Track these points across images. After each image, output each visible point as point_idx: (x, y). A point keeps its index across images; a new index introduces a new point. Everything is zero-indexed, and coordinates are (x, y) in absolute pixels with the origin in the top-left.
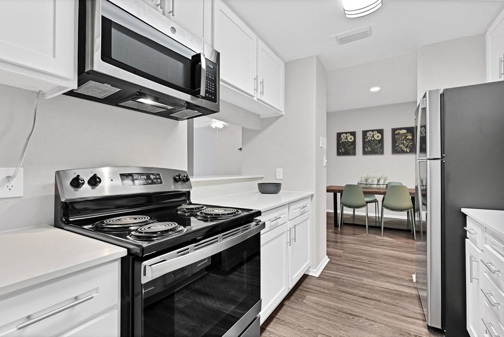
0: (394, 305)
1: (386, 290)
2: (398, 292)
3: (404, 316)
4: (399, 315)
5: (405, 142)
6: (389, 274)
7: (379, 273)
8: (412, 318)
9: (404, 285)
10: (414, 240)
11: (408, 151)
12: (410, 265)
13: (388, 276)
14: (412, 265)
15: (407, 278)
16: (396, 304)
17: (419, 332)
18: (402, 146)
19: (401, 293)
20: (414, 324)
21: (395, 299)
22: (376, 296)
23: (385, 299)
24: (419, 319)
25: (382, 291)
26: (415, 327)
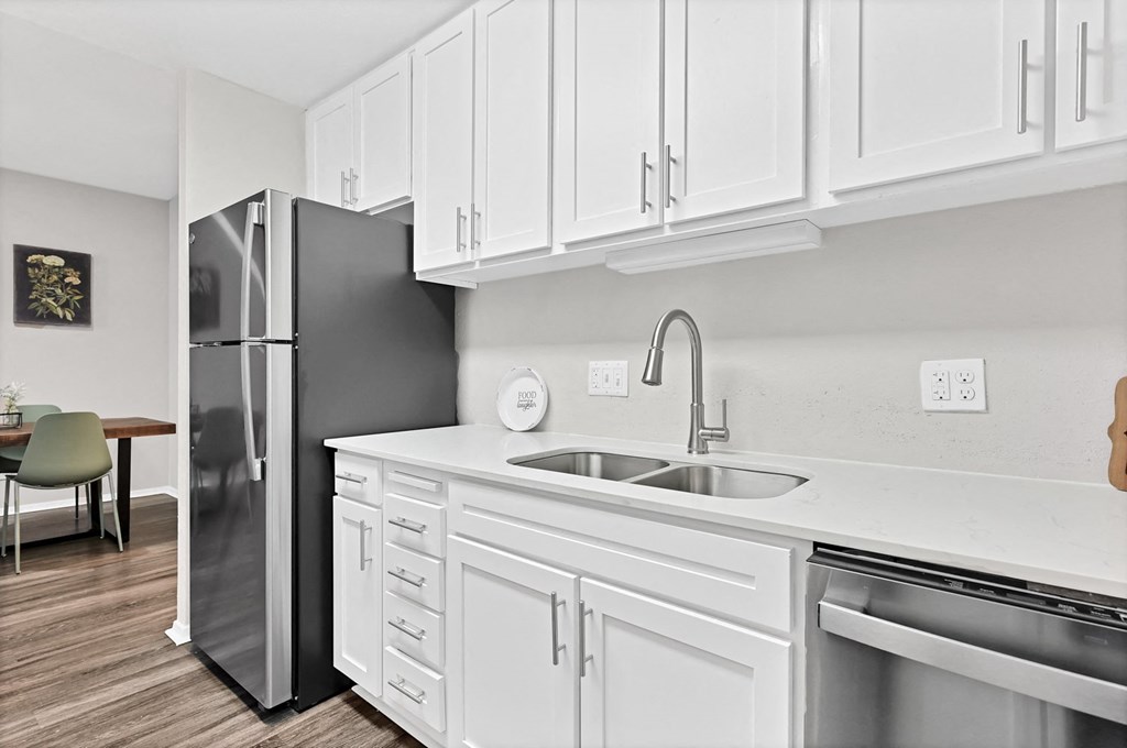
0: (166, 725)
1: (124, 703)
2: (155, 690)
3: (203, 730)
4: (192, 736)
5: (59, 291)
6: (107, 662)
7: (74, 676)
8: (223, 720)
9: (160, 666)
10: (119, 551)
11: (69, 317)
12: (146, 613)
13: (107, 666)
14: (150, 612)
15: (157, 647)
16: (169, 720)
17: (252, 738)
18: (50, 300)
19: (165, 687)
20: (231, 731)
21: (159, 711)
22: (107, 735)
23: (137, 727)
24: (235, 715)
25: (116, 713)
26: (239, 734)
